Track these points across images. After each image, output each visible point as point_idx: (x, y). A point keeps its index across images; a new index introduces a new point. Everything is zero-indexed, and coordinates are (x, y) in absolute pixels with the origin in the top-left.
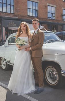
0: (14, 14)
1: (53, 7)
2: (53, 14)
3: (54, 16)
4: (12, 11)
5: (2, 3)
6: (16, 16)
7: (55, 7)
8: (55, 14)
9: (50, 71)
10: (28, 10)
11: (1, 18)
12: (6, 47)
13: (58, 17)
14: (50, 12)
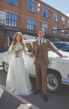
0: (17, 27)
1: (47, 24)
2: (46, 29)
3: (47, 30)
4: (16, 26)
5: (8, 19)
6: (19, 29)
7: (48, 24)
8: (48, 29)
9: (49, 78)
10: (28, 25)
11: (7, 30)
12: (9, 53)
13: (50, 31)
14: (44, 27)
